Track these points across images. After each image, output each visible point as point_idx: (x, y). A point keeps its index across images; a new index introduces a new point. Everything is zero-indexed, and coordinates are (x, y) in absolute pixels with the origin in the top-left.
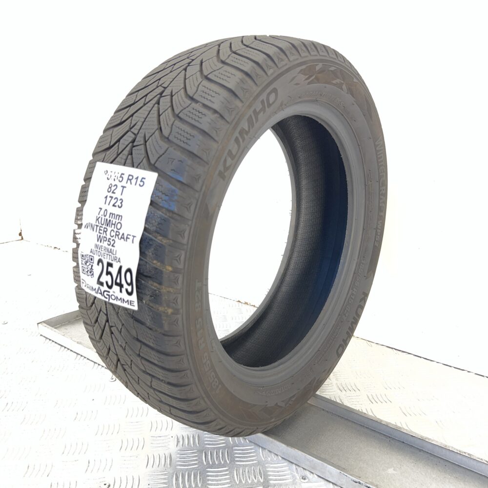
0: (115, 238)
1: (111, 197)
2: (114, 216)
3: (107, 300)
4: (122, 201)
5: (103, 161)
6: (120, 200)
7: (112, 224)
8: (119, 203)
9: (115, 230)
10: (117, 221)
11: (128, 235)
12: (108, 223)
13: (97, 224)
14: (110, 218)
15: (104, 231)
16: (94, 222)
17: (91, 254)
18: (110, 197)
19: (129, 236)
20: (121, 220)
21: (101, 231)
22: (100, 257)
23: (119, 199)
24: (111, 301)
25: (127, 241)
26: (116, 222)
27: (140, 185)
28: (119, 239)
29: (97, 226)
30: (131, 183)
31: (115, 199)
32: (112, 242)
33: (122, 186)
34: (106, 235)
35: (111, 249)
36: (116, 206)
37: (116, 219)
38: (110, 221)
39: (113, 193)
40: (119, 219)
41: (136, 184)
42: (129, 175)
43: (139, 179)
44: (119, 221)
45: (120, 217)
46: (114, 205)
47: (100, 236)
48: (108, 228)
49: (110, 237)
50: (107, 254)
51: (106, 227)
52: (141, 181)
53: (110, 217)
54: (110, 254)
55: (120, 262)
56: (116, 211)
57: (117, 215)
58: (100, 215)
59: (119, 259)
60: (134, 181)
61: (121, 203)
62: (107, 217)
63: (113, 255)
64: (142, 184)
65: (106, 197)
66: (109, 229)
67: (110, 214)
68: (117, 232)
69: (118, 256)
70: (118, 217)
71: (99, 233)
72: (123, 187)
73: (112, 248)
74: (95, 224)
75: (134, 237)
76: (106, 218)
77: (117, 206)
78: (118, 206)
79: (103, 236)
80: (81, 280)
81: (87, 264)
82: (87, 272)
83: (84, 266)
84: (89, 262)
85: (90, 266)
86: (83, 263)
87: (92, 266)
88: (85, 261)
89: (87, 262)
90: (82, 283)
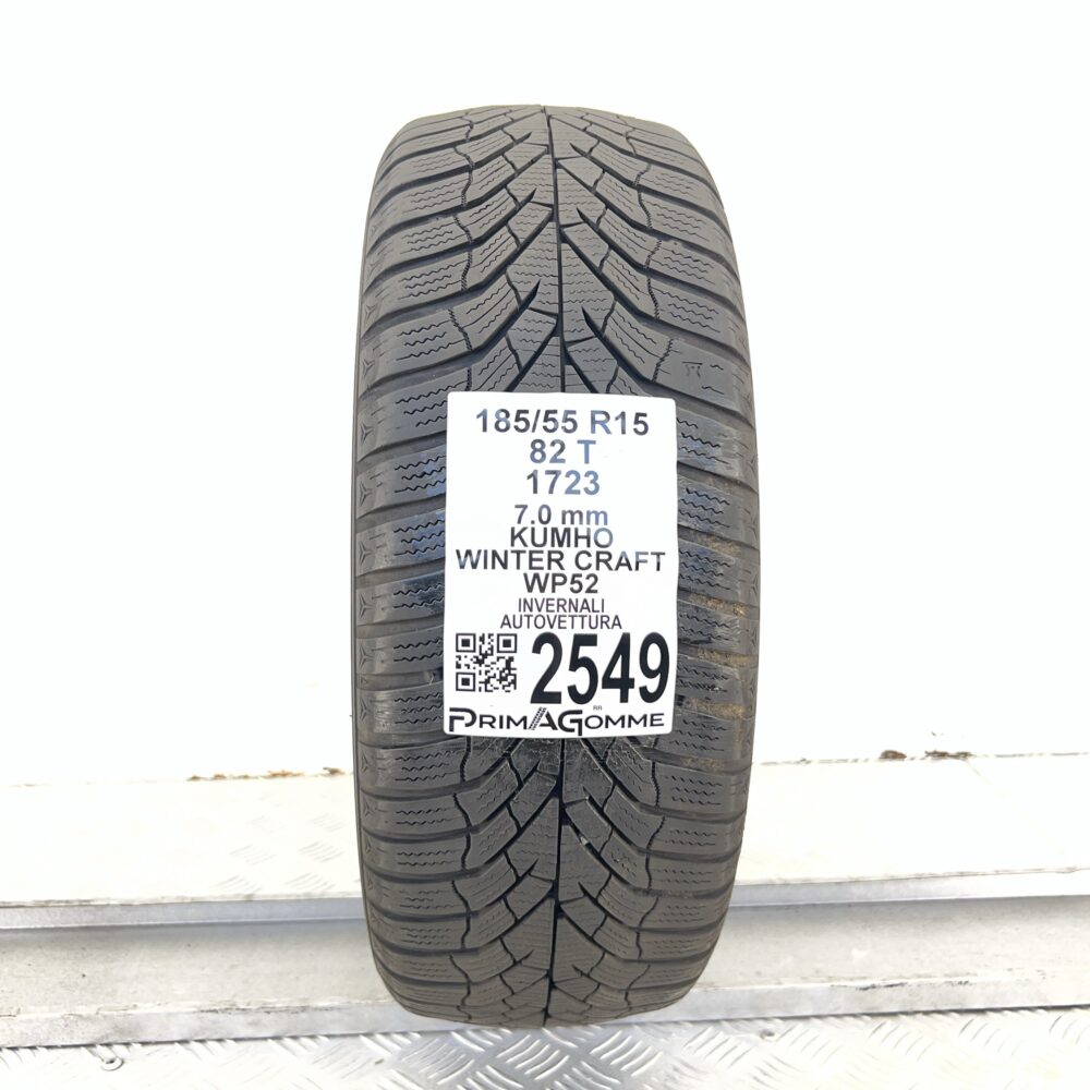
0: (598, 568)
1: (556, 473)
2: (577, 516)
3: (575, 735)
4: (596, 476)
5: (467, 389)
6: (587, 475)
7: (577, 537)
8: (585, 482)
9: (594, 549)
10: (594, 528)
11: (638, 554)
12: (561, 538)
13: (521, 547)
14: (568, 525)
15: (550, 560)
16: (502, 544)
17: (506, 629)
18: (548, 472)
19: (641, 557)
20: (606, 523)
21: (537, 564)
22: (547, 629)
23: (582, 474)
24: (587, 733)
25: (637, 568)
26: (589, 530)
27: (636, 430)
28: (610, 568)
29: (518, 553)
30: (608, 432)
31: (568, 475)
32: (586, 584)
33: (579, 442)
34: (562, 568)
35: (585, 601)
36: (578, 492)
37: (588, 522)
38: (567, 531)
39: (554, 460)
40: (597, 523)
41: (623, 432)
42: (593, 413)
43: (630, 419)
44: (601, 525)
45: (601, 517)
46: (569, 491)
47: (536, 576)
48: (564, 549)
49: (578, 571)
50: (573, 617)
51: (557, 548)
52: (637, 422)
53: (564, 522)
54: (585, 612)
55: (619, 624)
56: (582, 503)
57: (589, 513)
58: (526, 522)
59: (617, 617)
60: (614, 425)
61: (593, 482)
62: (556, 522)
63: (594, 615)
64: (641, 428)
65: (533, 476)
66: (569, 553)
67: (564, 514)
68: (598, 553)
69: (610, 612)
70: (593, 517)
71: (531, 568)
72: (587, 443)
73: (589, 597)
74: (510, 549)
75: (658, 554)
76: (549, 527)
77: (583, 492)
78: (586, 490)
79: (551, 572)
80: (447, 714)
81: (488, 661)
82: (487, 682)
83: (471, 670)
84: (496, 654)
85: (502, 664)
86: (462, 662)
87: (511, 659)
88: (477, 653)
89: (485, 656)
90: (452, 719)
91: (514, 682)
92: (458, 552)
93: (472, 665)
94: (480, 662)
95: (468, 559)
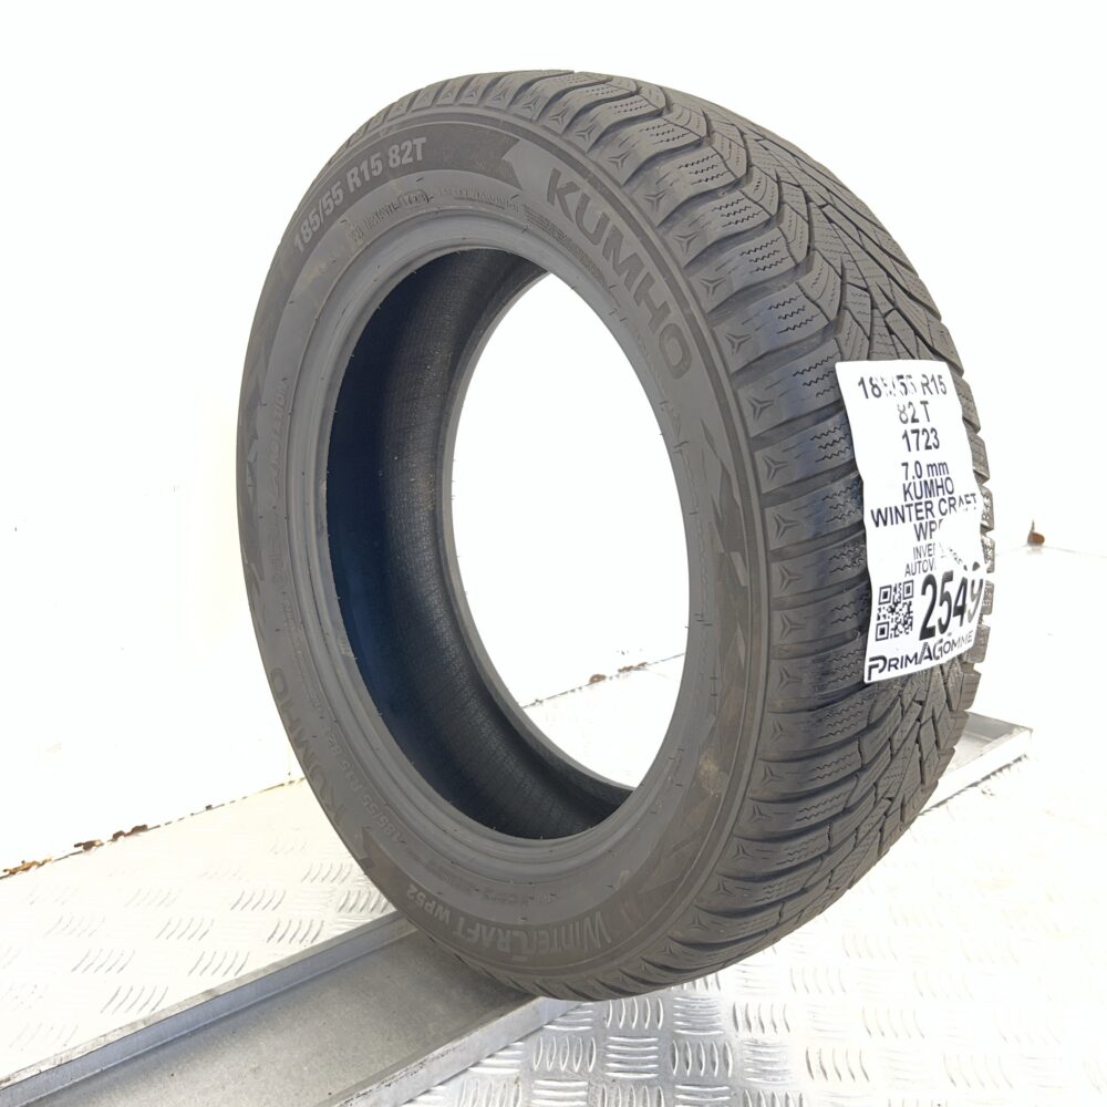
1: (917, 432)
2: (934, 469)
4: (936, 432)
6: (932, 432)
7: (938, 487)
8: (932, 438)
9: (947, 496)
10: (944, 477)
11: (966, 496)
12: (929, 488)
13: (909, 501)
14: (931, 477)
15: (927, 510)
16: (899, 501)
17: (908, 577)
18: (913, 432)
19: (968, 499)
20: (948, 472)
21: (920, 515)
22: (929, 572)
23: (929, 431)
26: (941, 480)
27: (941, 390)
29: (909, 506)
30: (931, 393)
31: (923, 433)
33: (921, 403)
34: (933, 516)
36: (931, 448)
37: (940, 473)
38: (932, 481)
39: (913, 420)
40: (944, 473)
41: (938, 393)
42: (920, 377)
43: (937, 381)
44: (946, 476)
45: (945, 467)
46: (928, 448)
47: (921, 525)
48: (932, 499)
49: (941, 517)
51: (929, 499)
52: (940, 383)
53: (929, 475)
56: (934, 456)
57: (939, 465)
58: (910, 478)
59: (960, 553)
60: (932, 387)
61: (936, 437)
62: (925, 477)
63: (951, 554)
65: (905, 435)
66: (935, 500)
67: (928, 466)
68: (949, 499)
70: (941, 468)
71: (918, 519)
72: (924, 404)
74: (904, 504)
75: (974, 495)
76: (922, 479)
77: (933, 447)
78: (934, 445)
79: (928, 521)
80: (868, 664)
81: (897, 609)
82: (896, 628)
83: (887, 620)
84: (903, 601)
85: (905, 610)
86: (881, 614)
87: (910, 604)
88: (891, 604)
89: (896, 604)
90: (871, 668)
91: (911, 625)
92: (872, 512)
93: (888, 614)
94: (893, 611)
95: (881, 518)
